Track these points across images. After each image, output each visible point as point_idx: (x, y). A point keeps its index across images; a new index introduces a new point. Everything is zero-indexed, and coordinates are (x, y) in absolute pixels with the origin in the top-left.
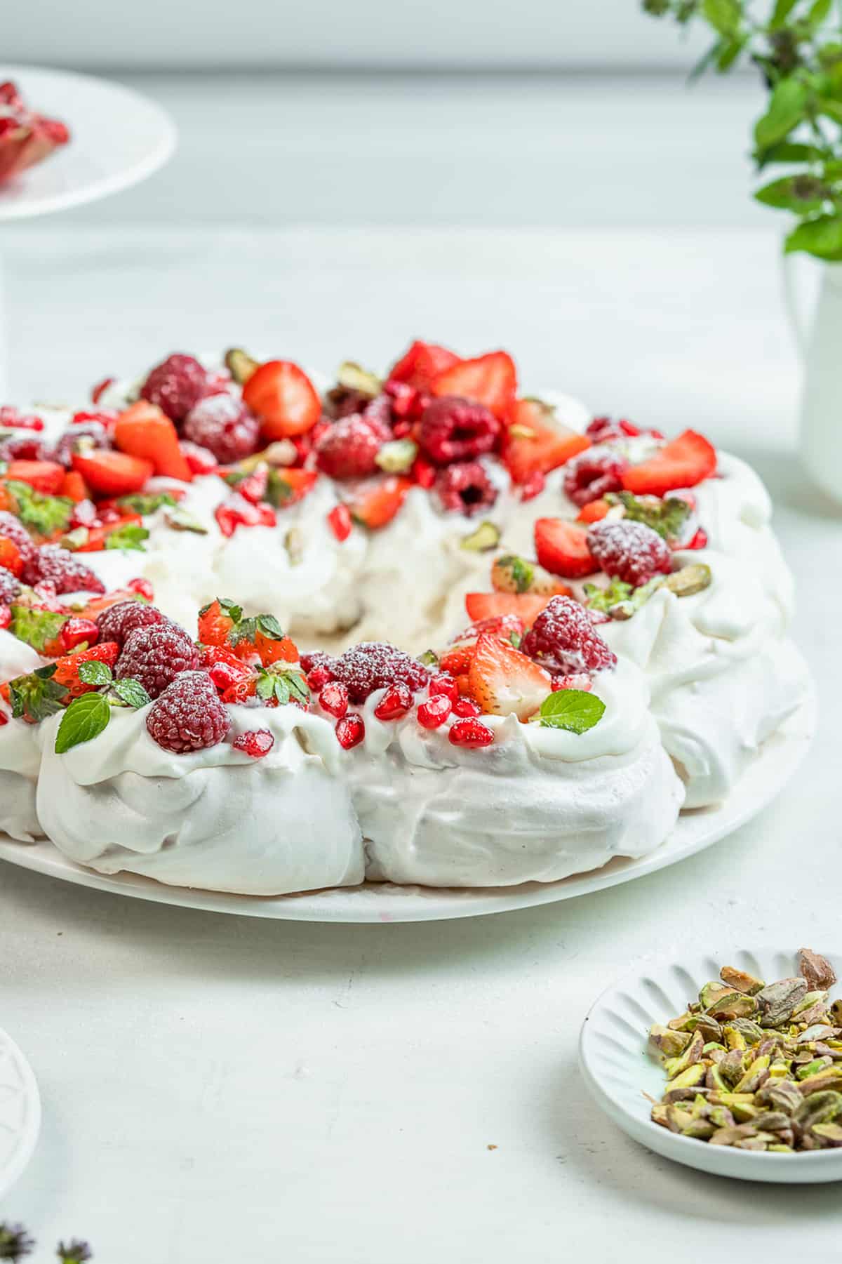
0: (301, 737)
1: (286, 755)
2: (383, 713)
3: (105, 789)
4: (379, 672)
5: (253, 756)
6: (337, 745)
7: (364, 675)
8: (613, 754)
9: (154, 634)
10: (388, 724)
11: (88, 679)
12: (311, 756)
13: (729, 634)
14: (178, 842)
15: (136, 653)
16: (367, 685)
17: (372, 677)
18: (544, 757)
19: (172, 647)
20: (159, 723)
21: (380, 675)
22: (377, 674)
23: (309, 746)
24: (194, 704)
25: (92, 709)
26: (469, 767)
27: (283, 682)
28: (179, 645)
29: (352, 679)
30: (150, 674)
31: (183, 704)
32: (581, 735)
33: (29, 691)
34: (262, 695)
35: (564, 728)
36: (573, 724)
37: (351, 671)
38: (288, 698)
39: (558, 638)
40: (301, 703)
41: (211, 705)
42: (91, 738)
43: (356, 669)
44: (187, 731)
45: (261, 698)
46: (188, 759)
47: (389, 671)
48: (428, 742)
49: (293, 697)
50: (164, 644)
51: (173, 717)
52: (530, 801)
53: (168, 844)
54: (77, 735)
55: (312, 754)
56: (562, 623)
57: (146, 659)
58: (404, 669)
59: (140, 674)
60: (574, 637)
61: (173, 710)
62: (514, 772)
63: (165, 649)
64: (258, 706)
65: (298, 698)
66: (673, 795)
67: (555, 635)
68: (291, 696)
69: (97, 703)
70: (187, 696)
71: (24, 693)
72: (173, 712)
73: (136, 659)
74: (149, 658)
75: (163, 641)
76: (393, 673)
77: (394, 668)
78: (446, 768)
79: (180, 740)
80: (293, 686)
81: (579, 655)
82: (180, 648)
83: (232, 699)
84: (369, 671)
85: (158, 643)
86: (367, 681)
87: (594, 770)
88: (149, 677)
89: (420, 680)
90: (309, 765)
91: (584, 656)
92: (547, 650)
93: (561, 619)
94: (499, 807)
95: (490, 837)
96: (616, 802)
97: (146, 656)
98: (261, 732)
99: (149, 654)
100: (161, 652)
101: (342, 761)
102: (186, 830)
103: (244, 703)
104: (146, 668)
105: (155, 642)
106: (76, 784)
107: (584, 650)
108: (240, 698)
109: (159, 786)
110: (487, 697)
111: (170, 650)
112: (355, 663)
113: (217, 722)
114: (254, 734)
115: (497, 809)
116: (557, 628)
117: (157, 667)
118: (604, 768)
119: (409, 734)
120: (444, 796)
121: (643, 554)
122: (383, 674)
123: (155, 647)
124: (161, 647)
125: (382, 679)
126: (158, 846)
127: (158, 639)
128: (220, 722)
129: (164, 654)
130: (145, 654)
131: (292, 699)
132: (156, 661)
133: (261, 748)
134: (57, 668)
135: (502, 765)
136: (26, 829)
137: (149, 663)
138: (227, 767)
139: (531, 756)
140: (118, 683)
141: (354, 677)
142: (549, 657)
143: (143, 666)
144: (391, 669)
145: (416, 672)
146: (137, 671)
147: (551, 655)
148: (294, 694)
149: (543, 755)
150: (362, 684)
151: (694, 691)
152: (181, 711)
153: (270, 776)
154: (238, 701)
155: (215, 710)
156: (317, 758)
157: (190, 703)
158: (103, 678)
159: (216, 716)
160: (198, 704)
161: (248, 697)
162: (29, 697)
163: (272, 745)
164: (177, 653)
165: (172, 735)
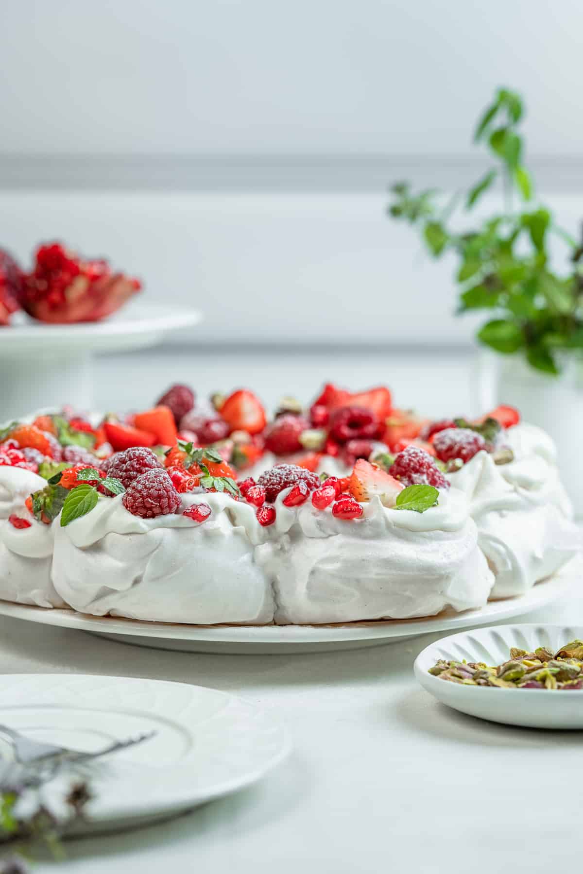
0: (232, 517)
1: (220, 523)
2: (287, 502)
3: (96, 548)
4: (287, 478)
5: (196, 521)
6: (256, 522)
7: (277, 480)
8: (445, 529)
9: (130, 452)
10: (292, 510)
11: (82, 478)
12: (237, 527)
13: (526, 484)
14: (144, 579)
15: (118, 465)
16: (279, 487)
17: (283, 481)
18: (397, 526)
19: (143, 459)
20: (130, 496)
21: (288, 480)
22: (286, 479)
23: (237, 522)
24: (154, 483)
25: (85, 495)
26: (345, 534)
27: (220, 481)
28: (147, 458)
29: (269, 484)
30: (126, 477)
31: (147, 483)
32: (423, 514)
33: (45, 498)
34: (204, 486)
35: (412, 510)
36: (417, 507)
37: (269, 479)
38: (223, 489)
39: (411, 467)
40: (232, 495)
41: (166, 484)
42: (85, 513)
43: (271, 478)
44: (150, 500)
45: (203, 487)
46: (150, 521)
47: (294, 477)
48: (320, 518)
49: (227, 489)
50: (137, 457)
51: (140, 492)
52: (385, 555)
53: (136, 582)
54: (76, 512)
55: (238, 526)
56: (414, 457)
57: (124, 468)
58: (304, 476)
59: (120, 478)
60: (421, 465)
61: (140, 487)
62: (377, 536)
63: (138, 461)
64: (201, 493)
65: (230, 490)
66: (486, 579)
67: (409, 465)
68: (225, 488)
69: (90, 491)
70: (149, 479)
71: (42, 500)
72: (139, 488)
73: (117, 469)
74: (126, 467)
75: (136, 455)
76: (296, 478)
77: (298, 475)
78: (330, 536)
79: (145, 507)
80: (227, 483)
81: (425, 477)
82: (149, 461)
83: (183, 490)
84: (281, 478)
85: (132, 457)
86: (279, 485)
87: (431, 538)
88: (126, 480)
89: (315, 483)
90: (236, 533)
91: (428, 479)
92: (403, 474)
93: (414, 455)
94: (364, 558)
95: (358, 581)
96: (445, 561)
97: (124, 467)
98: (202, 505)
99: (127, 464)
100: (135, 463)
101: (259, 534)
102: (148, 570)
103: (192, 491)
104: (124, 473)
105: (131, 457)
106: (77, 547)
107: (428, 474)
108: (189, 488)
109: (130, 539)
110: (361, 493)
111: (141, 461)
112: (271, 474)
113: (171, 495)
114: (197, 506)
115: (363, 560)
116: (410, 460)
117: (132, 473)
118: (438, 538)
119: (307, 514)
120: (327, 554)
121: (469, 443)
122: (290, 479)
123: (131, 459)
124: (135, 459)
125: (290, 483)
126: (129, 584)
127: (133, 454)
128: (173, 496)
129: (137, 465)
130: (123, 465)
131: (226, 490)
132: (131, 469)
133: (202, 514)
134: (62, 475)
135: (368, 531)
136: (47, 598)
137: (126, 471)
138: (177, 529)
139: (388, 526)
140: (103, 480)
141: (270, 483)
142: (404, 479)
143: (122, 472)
144: (296, 476)
145: (312, 478)
146: (118, 476)
147: (406, 478)
148: (227, 488)
149: (395, 524)
150: (275, 486)
151: (502, 516)
152: (146, 487)
153: (208, 536)
154: (187, 490)
155: (169, 487)
156: (241, 528)
157: (151, 482)
158: (92, 477)
159: (170, 491)
160: (157, 482)
161: (195, 487)
162: (45, 502)
163: (210, 514)
164: (146, 464)
165: (139, 503)
